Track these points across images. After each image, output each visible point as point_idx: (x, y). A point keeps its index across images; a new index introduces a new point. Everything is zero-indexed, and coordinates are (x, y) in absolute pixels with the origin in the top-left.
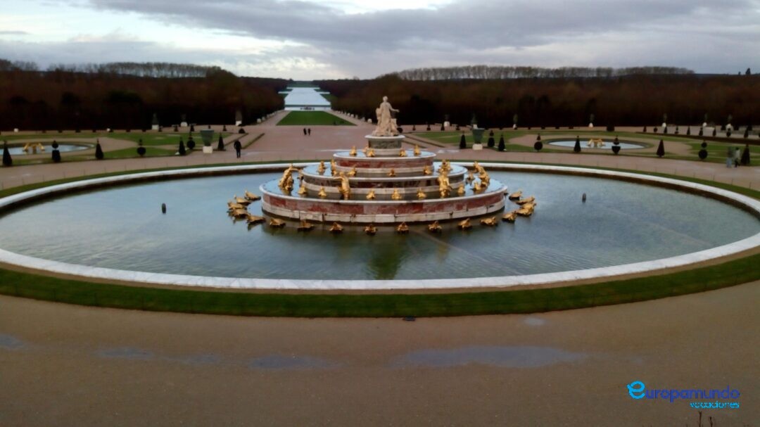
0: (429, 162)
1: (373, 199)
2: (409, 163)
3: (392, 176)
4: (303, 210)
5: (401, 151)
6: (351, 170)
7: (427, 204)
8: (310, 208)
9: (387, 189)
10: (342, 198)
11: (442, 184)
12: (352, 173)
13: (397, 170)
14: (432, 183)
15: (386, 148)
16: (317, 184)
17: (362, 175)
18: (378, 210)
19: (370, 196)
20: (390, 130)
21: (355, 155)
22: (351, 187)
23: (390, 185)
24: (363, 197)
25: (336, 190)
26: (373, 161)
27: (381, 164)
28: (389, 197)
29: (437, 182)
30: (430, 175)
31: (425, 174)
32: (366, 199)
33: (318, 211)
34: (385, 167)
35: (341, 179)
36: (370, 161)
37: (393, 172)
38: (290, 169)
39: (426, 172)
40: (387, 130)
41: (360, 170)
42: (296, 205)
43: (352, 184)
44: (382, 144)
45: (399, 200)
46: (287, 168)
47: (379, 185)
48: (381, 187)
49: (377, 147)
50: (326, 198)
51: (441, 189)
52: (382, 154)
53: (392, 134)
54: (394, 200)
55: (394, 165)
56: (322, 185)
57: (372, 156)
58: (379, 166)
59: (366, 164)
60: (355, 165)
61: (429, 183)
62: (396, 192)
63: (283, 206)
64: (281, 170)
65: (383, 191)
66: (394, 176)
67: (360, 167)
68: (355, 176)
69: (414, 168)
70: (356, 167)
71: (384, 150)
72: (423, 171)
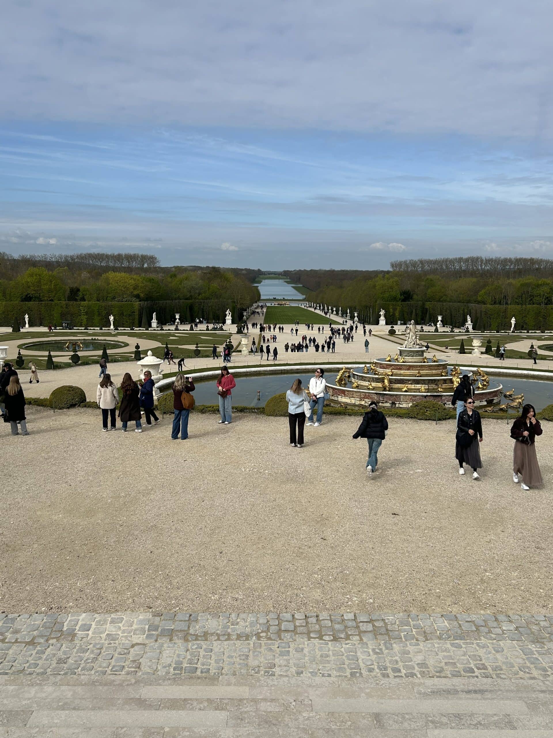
0: (445, 366)
1: (406, 391)
2: (430, 367)
3: (418, 377)
4: (357, 398)
6: (388, 371)
7: (445, 396)
8: (363, 396)
9: (416, 385)
10: (385, 390)
11: (455, 383)
12: (390, 373)
13: (422, 372)
14: (447, 382)
15: (412, 356)
16: (364, 381)
17: (396, 375)
18: (411, 399)
19: (404, 390)
21: (390, 361)
22: (391, 383)
23: (417, 382)
24: (400, 390)
25: (380, 385)
26: (404, 365)
27: (410, 368)
28: (418, 390)
29: (451, 381)
30: (446, 376)
31: (442, 376)
32: (402, 391)
33: (368, 399)
34: (412, 370)
35: (384, 378)
36: (402, 365)
37: (419, 373)
38: (344, 370)
39: (443, 374)
40: (414, 344)
41: (395, 371)
42: (353, 394)
43: (391, 381)
44: (410, 354)
45: (425, 392)
46: (342, 369)
47: (410, 382)
48: (411, 384)
49: (406, 356)
50: (373, 389)
51: (454, 386)
52: (410, 360)
53: (418, 346)
54: (422, 392)
55: (419, 368)
56: (369, 381)
57: (403, 362)
58: (408, 369)
59: (400, 368)
60: (391, 368)
61: (445, 381)
62: (423, 387)
63: (343, 395)
64: (338, 370)
65: (412, 386)
66: (421, 376)
67: (395, 369)
68: (392, 375)
69: (433, 371)
70: (392, 369)
71: (412, 358)
72: (440, 373)
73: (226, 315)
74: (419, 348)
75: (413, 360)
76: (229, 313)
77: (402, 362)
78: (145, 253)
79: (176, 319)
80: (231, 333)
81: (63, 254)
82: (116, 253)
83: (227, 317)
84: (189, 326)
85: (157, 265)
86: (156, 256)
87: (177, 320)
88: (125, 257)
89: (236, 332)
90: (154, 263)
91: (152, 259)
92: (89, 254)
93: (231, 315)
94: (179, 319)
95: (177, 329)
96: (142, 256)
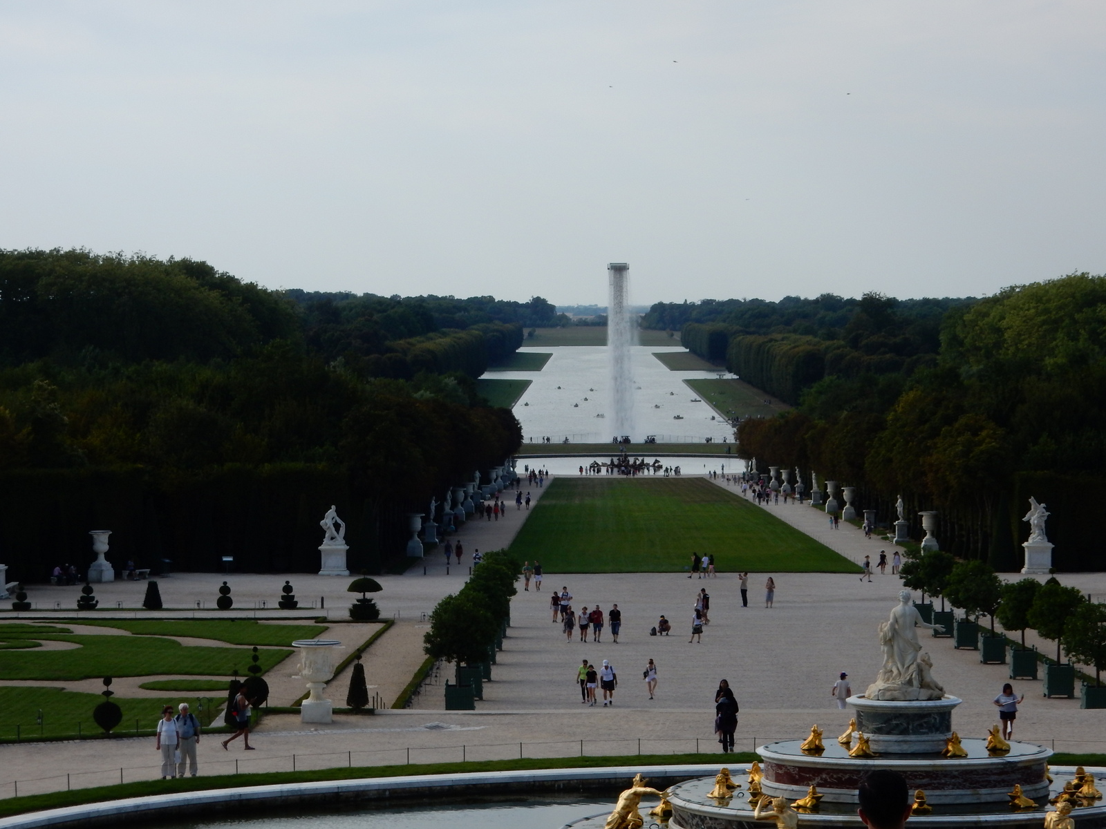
0: (1032, 773)
2: (972, 777)
5: (947, 742)
6: (804, 794)
12: (806, 801)
15: (904, 732)
20: (916, 683)
30: (1028, 809)
31: (1015, 809)
37: (921, 802)
40: (910, 682)
41: (828, 794)
44: (894, 722)
52: (895, 749)
53: (925, 693)
55: (925, 781)
57: (865, 756)
60: (818, 780)
67: (831, 785)
68: (815, 809)
69: (983, 791)
70: (819, 785)
71: (900, 738)
72: (1009, 799)
73: (320, 534)
74: (929, 699)
75: (906, 748)
76: (337, 526)
77: (858, 757)
79: (95, 556)
80: (324, 620)
83: (325, 541)
84: (142, 587)
87: (102, 559)
89: (346, 615)
93: (342, 530)
94: (108, 556)
95: (87, 603)
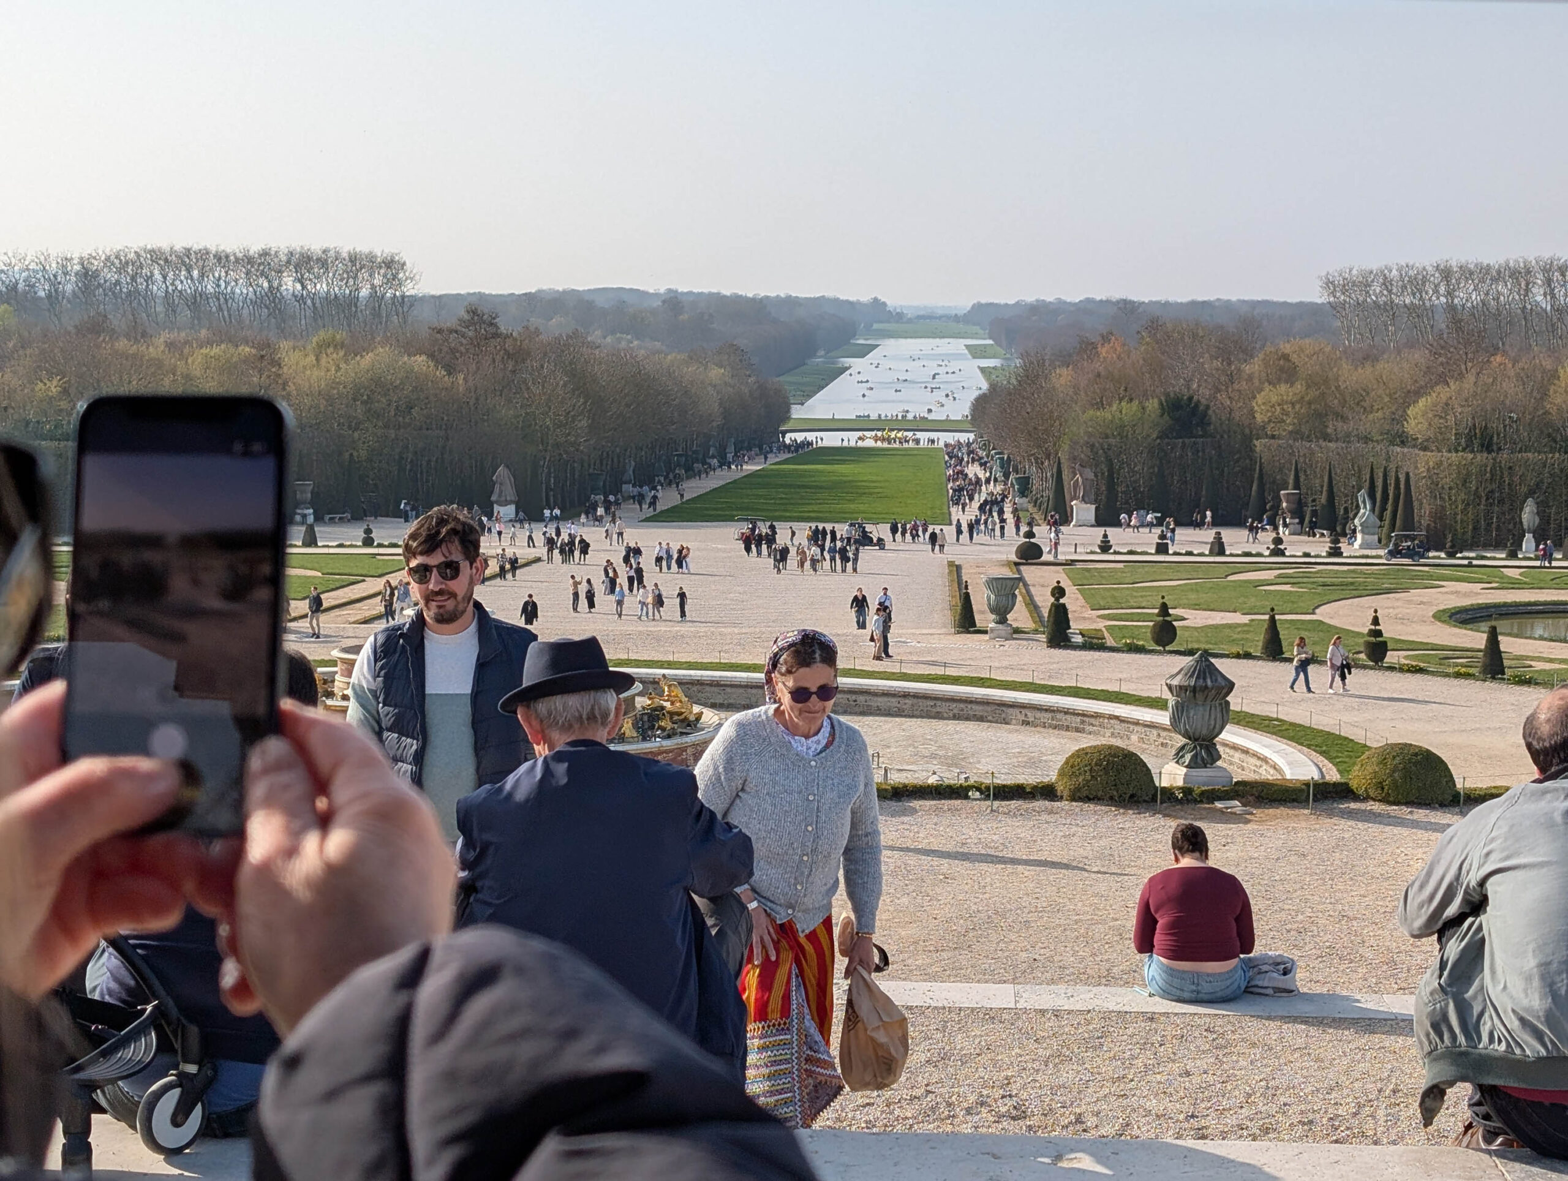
78: (363, 248)
81: (53, 253)
82: (255, 249)
85: (410, 290)
86: (405, 256)
88: (289, 262)
90: (393, 280)
91: (392, 266)
92: (152, 252)
96: (353, 258)
